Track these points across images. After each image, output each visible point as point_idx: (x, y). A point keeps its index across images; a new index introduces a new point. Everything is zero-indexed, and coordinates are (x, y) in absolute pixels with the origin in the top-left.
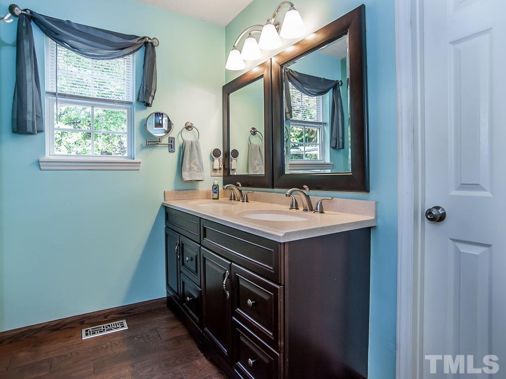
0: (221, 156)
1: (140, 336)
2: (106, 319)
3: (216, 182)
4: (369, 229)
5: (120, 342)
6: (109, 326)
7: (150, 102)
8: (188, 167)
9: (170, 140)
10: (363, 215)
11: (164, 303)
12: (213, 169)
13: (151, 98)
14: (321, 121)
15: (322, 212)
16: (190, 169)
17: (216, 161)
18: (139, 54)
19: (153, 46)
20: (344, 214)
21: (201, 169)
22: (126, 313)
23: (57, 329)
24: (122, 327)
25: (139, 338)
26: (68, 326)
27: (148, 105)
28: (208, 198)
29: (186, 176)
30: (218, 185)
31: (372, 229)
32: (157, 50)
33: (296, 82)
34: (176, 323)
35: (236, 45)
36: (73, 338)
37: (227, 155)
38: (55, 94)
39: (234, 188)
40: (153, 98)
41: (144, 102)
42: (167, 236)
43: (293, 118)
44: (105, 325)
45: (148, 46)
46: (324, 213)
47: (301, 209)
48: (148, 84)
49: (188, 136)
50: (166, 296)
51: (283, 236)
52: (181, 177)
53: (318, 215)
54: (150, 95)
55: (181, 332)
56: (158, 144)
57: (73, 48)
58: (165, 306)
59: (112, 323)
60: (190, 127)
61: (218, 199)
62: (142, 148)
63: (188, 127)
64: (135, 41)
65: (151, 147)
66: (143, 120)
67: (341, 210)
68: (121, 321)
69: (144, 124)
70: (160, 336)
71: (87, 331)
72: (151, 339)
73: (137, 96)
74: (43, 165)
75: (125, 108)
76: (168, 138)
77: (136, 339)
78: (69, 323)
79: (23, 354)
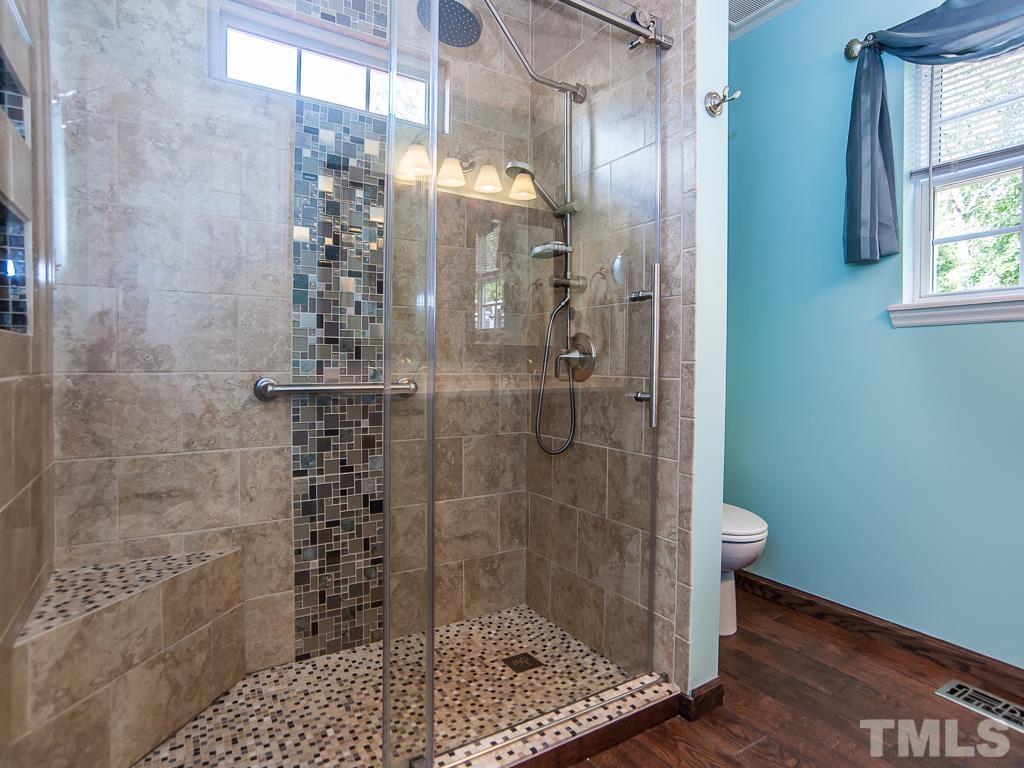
26: (931, 655)
38: (928, 172)
71: (960, 687)
74: (896, 318)
78: (935, 650)
79: (832, 648)
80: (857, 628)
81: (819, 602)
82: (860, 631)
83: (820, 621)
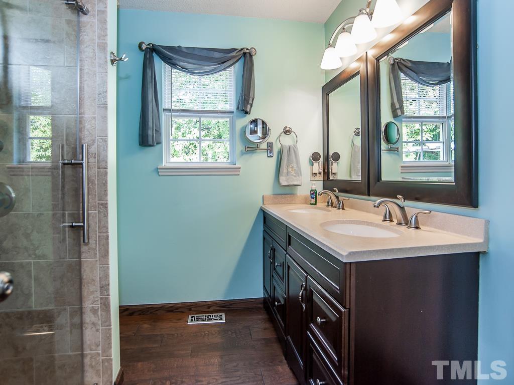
0: (321, 160)
1: (233, 331)
2: (209, 310)
3: (314, 187)
4: (477, 254)
5: (216, 333)
6: (210, 316)
7: (248, 110)
8: (285, 171)
9: (269, 145)
10: (469, 236)
11: (261, 303)
12: (312, 173)
13: (249, 106)
14: (445, 115)
15: (417, 228)
16: (288, 173)
17: (316, 165)
18: (238, 66)
19: (251, 56)
20: (445, 232)
21: (299, 173)
22: (227, 307)
23: (172, 311)
24: (220, 319)
25: (232, 333)
26: (179, 310)
27: (246, 113)
28: (306, 203)
29: (284, 181)
30: (316, 190)
31: (481, 255)
32: (255, 59)
33: (409, 72)
34: (268, 325)
35: (331, 42)
36: (181, 321)
37: (327, 158)
38: (169, 110)
39: (330, 194)
40: (251, 106)
41: (243, 110)
42: (264, 239)
43: (405, 114)
44: (207, 315)
45: (246, 57)
46: (420, 228)
47: (395, 221)
48: (246, 93)
49: (287, 141)
50: (263, 297)
51: (347, 255)
52: (279, 181)
53: (413, 231)
54: (248, 103)
55: (270, 335)
56: (256, 150)
57: (184, 69)
58: (261, 306)
59: (213, 315)
60: (288, 131)
61: (315, 204)
62: (242, 154)
63: (287, 132)
64: (234, 54)
65: (250, 153)
66: (243, 127)
67: (442, 227)
68: (220, 314)
69: (243, 131)
70: (251, 335)
71: (192, 317)
72: (243, 335)
73: (237, 105)
74: (160, 172)
75: (227, 117)
76: (266, 143)
77: (229, 333)
78: (181, 307)
79: (146, 326)
80: (149, 312)
81: (130, 308)
82: (151, 313)
83: (132, 316)
